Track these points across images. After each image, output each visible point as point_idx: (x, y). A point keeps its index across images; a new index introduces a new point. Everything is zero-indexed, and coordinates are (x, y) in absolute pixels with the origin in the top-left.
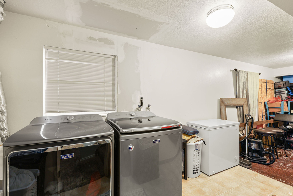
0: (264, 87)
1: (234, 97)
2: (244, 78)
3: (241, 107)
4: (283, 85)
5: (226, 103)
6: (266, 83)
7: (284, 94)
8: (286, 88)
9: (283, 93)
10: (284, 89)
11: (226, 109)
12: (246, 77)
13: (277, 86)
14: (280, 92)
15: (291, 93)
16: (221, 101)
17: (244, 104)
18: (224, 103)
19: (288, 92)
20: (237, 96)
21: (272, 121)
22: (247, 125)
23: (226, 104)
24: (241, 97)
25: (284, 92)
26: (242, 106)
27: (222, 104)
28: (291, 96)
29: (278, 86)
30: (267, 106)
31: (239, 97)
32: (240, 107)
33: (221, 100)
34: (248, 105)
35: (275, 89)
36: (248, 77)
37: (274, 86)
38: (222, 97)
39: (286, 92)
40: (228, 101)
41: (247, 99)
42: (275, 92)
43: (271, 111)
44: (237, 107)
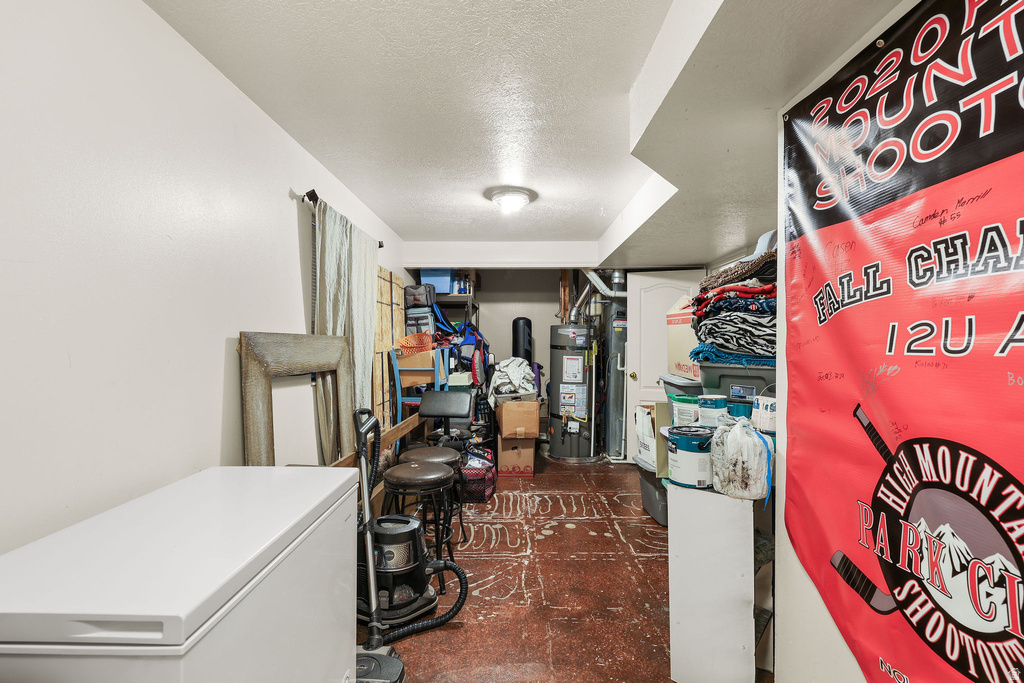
0: (386, 299)
1: (302, 328)
2: (339, 246)
3: (329, 378)
4: (424, 297)
5: (269, 359)
6: (391, 282)
7: (427, 324)
8: (431, 307)
9: (424, 321)
10: (426, 309)
11: (275, 392)
12: (347, 246)
13: (412, 298)
14: (417, 319)
15: (443, 323)
16: (247, 350)
17: (338, 364)
18: (261, 362)
19: (436, 319)
20: (315, 326)
21: (413, 421)
22: (363, 459)
23: (273, 367)
24: (330, 333)
25: (426, 318)
26: (334, 373)
27: (254, 369)
28: (442, 331)
29: (415, 299)
30: (398, 366)
31: (323, 332)
32: (323, 375)
33: (248, 344)
34: (351, 364)
35: (407, 308)
36: (351, 245)
37: (405, 298)
38: (249, 329)
39: (430, 320)
40: (283, 350)
41: (349, 339)
42: (407, 319)
43: (408, 381)
44: (314, 380)
